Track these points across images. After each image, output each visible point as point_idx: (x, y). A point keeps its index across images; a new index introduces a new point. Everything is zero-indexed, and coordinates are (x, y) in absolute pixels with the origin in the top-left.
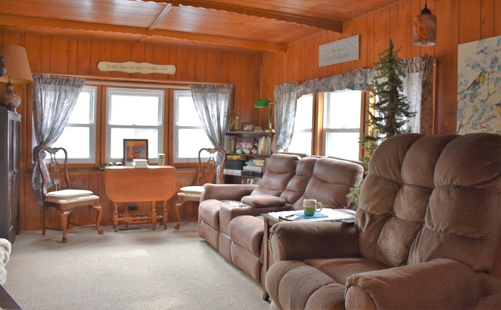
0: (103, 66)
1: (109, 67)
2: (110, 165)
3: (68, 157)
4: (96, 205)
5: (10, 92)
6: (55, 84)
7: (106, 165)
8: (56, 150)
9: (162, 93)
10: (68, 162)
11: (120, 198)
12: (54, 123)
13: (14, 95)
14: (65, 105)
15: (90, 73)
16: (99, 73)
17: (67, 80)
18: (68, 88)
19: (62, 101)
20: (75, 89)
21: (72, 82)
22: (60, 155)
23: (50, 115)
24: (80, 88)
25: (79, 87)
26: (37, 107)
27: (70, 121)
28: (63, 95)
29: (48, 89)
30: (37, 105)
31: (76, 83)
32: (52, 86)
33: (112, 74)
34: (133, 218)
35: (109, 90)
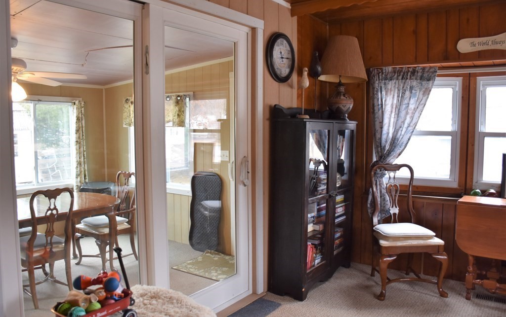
0: (465, 46)
1: (475, 45)
2: (476, 194)
3: (416, 176)
4: (438, 253)
5: (339, 94)
6: (397, 79)
8: (398, 167)
10: (415, 183)
12: (396, 131)
13: (342, 97)
14: (412, 106)
15: (446, 59)
16: (460, 56)
17: (414, 72)
18: (414, 83)
19: (406, 102)
20: (424, 83)
21: (420, 74)
22: (404, 173)
23: (392, 120)
24: (431, 82)
25: (429, 80)
26: (376, 111)
27: (420, 127)
28: (408, 93)
29: (389, 87)
30: (376, 108)
31: (426, 75)
32: (394, 82)
33: (480, 55)
34: (498, 285)
35: (481, 81)
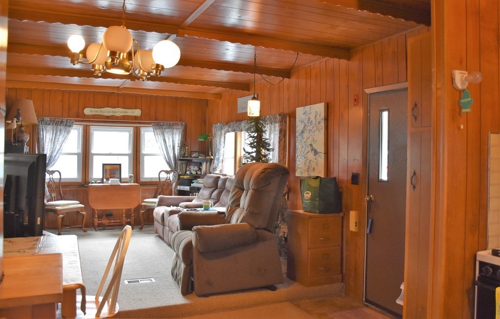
0: (88, 111)
1: (92, 112)
2: (93, 183)
3: (62, 177)
4: (82, 211)
5: (22, 132)
6: (53, 125)
7: (89, 183)
8: (53, 172)
9: (132, 129)
10: (62, 181)
11: (99, 207)
12: (52, 152)
13: (25, 134)
14: (60, 140)
15: (78, 117)
16: (84, 116)
17: (62, 122)
18: (62, 127)
19: (58, 137)
20: (67, 128)
21: (65, 123)
22: (56, 176)
23: (49, 146)
24: (71, 128)
25: (70, 126)
26: (40, 142)
27: (64, 151)
28: (58, 133)
29: (48, 129)
30: (40, 140)
31: (68, 124)
32: (50, 126)
33: (94, 116)
34: (109, 221)
35: (92, 128)
